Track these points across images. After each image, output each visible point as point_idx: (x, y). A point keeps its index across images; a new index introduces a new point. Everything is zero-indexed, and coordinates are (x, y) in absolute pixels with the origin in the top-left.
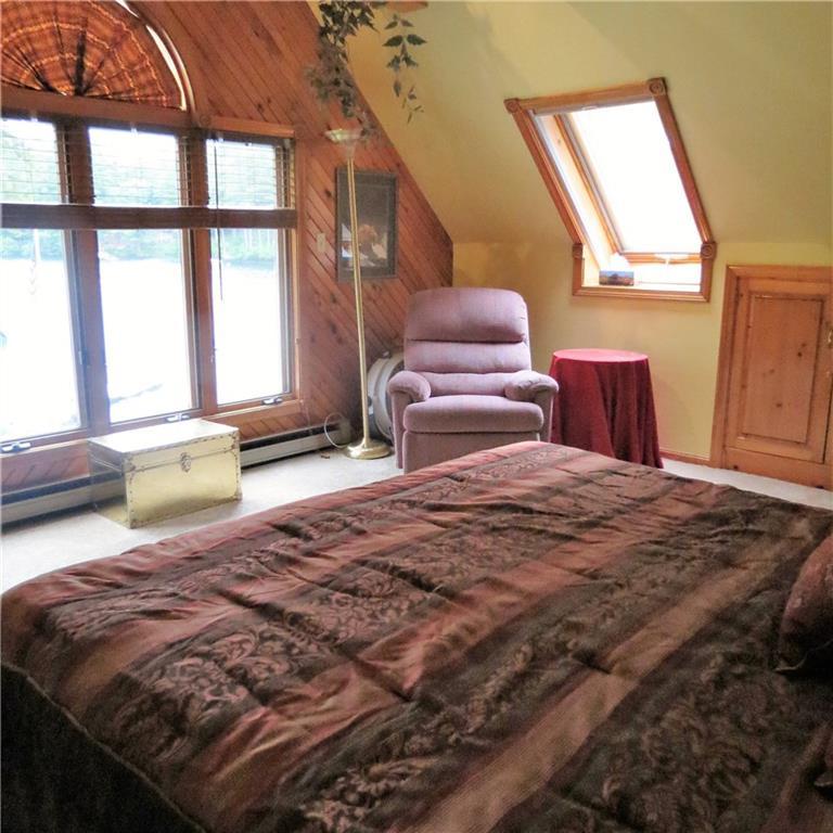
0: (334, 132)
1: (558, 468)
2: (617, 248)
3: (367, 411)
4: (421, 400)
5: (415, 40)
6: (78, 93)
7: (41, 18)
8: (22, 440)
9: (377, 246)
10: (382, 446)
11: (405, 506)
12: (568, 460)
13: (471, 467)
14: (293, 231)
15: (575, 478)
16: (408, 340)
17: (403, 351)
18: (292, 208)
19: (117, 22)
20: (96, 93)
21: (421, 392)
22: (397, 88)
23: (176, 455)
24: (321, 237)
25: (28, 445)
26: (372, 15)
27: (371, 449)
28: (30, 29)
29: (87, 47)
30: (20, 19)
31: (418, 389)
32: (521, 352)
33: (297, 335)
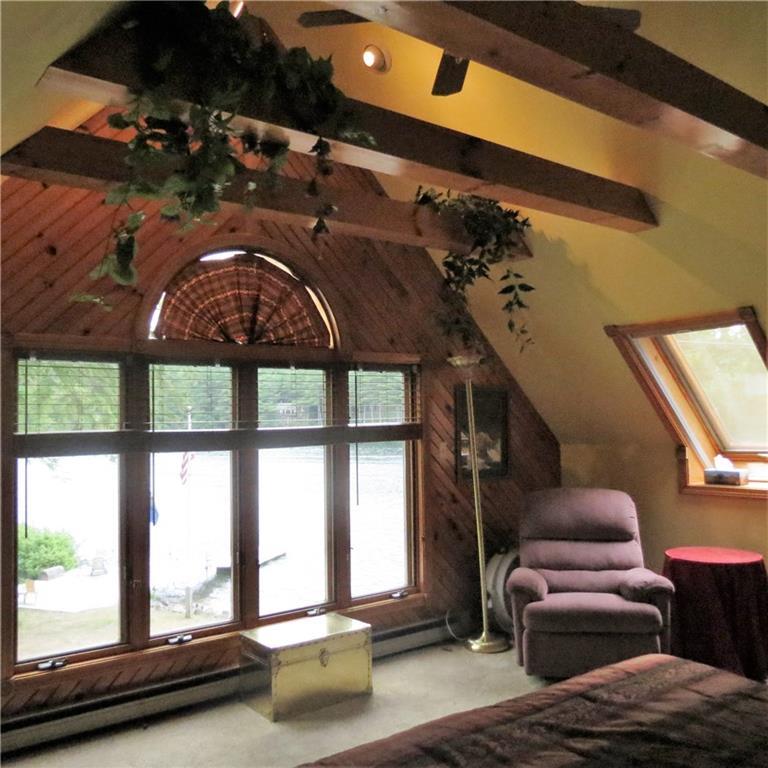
0: (455, 358)
1: (689, 690)
2: (720, 449)
3: (486, 604)
4: (539, 599)
5: (525, 288)
6: (251, 341)
7: (227, 288)
8: (185, 633)
9: (492, 450)
10: (501, 641)
11: (543, 729)
12: (698, 679)
13: (602, 686)
14: (419, 442)
15: (707, 702)
16: (523, 538)
17: (519, 546)
18: (418, 422)
19: (283, 285)
20: (264, 340)
21: (539, 591)
22: (511, 325)
23: (316, 651)
24: (443, 446)
25: (190, 637)
26: (488, 269)
27: (491, 643)
28: (219, 297)
29: (261, 306)
30: (212, 290)
31: (537, 588)
32: (634, 550)
33: (421, 535)
